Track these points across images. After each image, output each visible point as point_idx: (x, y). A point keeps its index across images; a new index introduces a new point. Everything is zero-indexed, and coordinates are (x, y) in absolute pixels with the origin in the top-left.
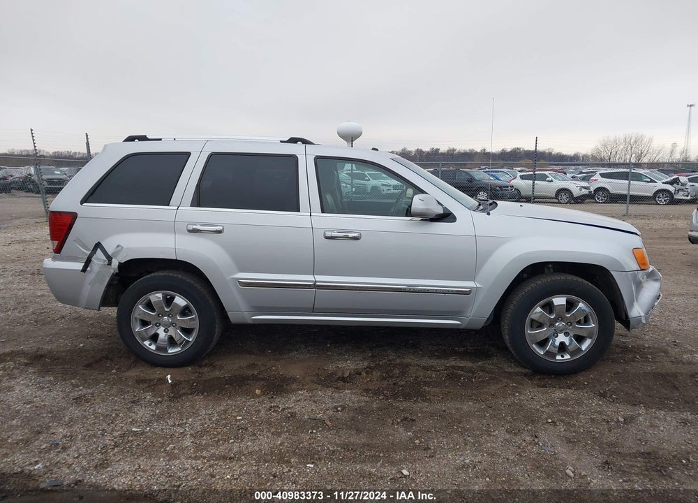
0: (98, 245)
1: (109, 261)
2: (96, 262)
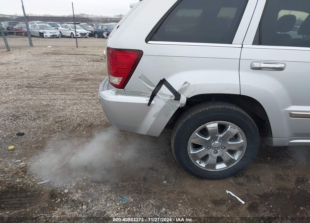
1: (176, 96)
2: (161, 97)
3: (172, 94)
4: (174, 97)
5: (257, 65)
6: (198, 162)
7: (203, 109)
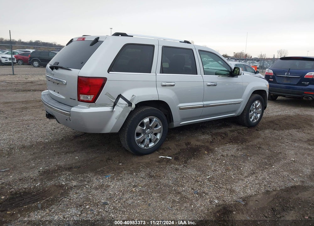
0: (120, 96)
1: (129, 104)
2: (119, 105)
3: (126, 103)
4: (128, 105)
5: (164, 84)
6: (140, 145)
7: (141, 111)
